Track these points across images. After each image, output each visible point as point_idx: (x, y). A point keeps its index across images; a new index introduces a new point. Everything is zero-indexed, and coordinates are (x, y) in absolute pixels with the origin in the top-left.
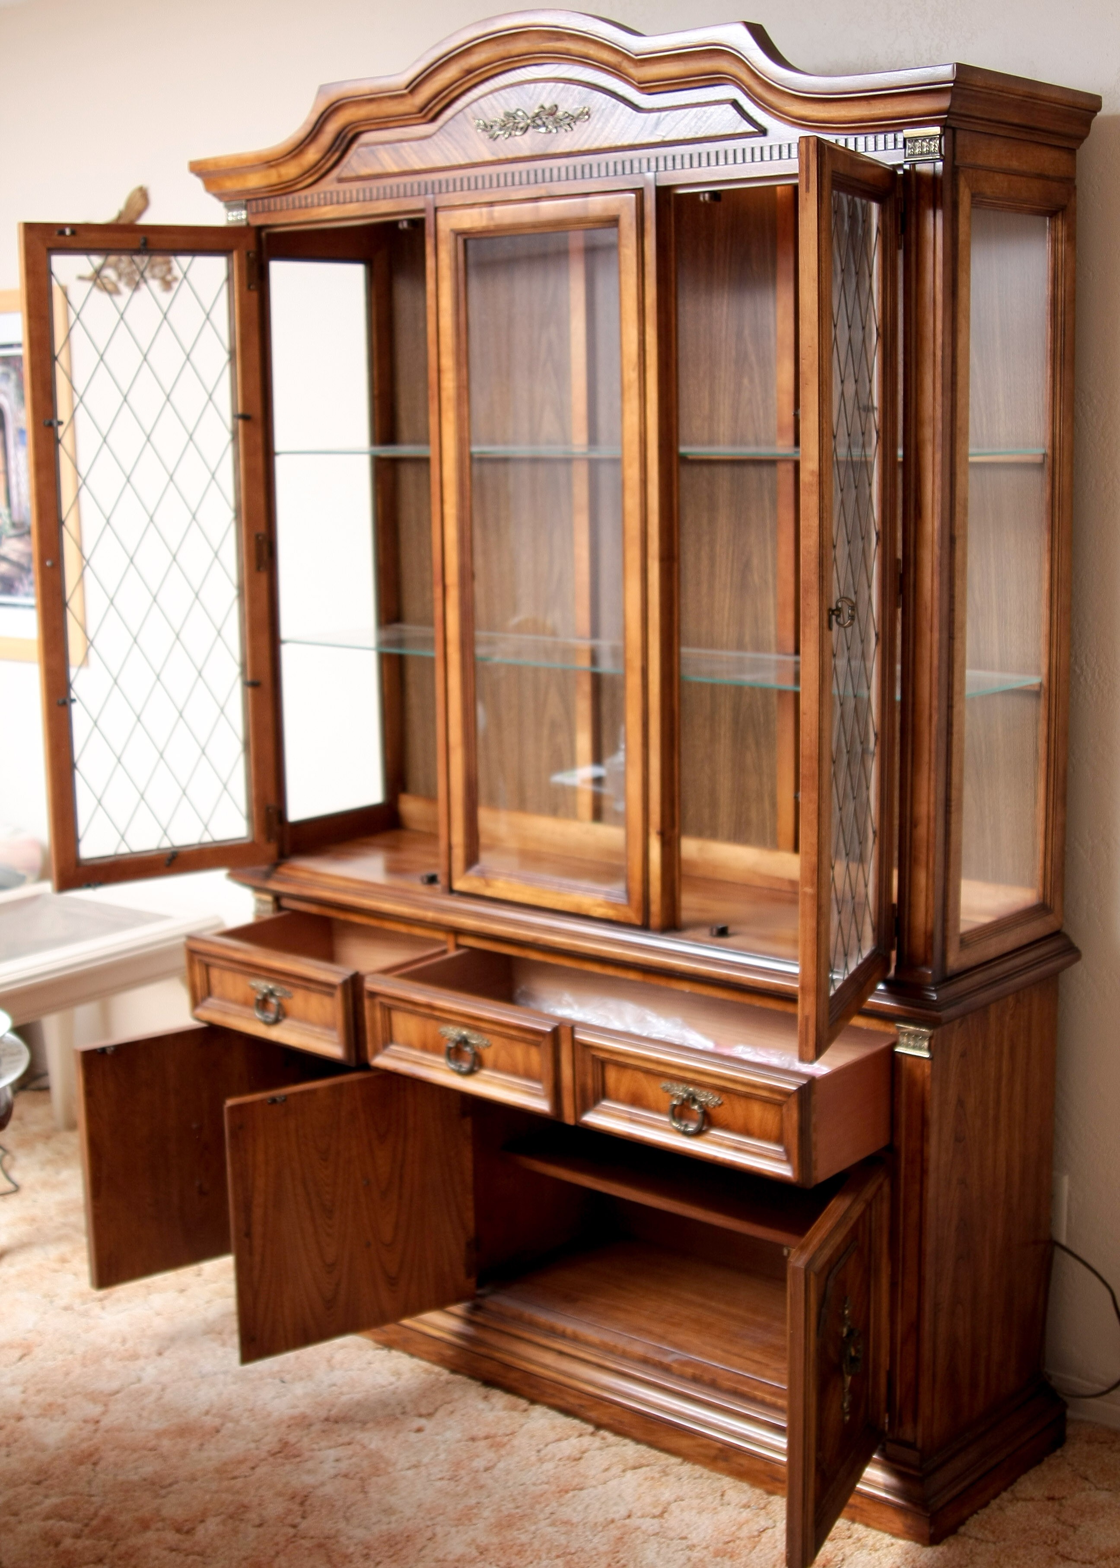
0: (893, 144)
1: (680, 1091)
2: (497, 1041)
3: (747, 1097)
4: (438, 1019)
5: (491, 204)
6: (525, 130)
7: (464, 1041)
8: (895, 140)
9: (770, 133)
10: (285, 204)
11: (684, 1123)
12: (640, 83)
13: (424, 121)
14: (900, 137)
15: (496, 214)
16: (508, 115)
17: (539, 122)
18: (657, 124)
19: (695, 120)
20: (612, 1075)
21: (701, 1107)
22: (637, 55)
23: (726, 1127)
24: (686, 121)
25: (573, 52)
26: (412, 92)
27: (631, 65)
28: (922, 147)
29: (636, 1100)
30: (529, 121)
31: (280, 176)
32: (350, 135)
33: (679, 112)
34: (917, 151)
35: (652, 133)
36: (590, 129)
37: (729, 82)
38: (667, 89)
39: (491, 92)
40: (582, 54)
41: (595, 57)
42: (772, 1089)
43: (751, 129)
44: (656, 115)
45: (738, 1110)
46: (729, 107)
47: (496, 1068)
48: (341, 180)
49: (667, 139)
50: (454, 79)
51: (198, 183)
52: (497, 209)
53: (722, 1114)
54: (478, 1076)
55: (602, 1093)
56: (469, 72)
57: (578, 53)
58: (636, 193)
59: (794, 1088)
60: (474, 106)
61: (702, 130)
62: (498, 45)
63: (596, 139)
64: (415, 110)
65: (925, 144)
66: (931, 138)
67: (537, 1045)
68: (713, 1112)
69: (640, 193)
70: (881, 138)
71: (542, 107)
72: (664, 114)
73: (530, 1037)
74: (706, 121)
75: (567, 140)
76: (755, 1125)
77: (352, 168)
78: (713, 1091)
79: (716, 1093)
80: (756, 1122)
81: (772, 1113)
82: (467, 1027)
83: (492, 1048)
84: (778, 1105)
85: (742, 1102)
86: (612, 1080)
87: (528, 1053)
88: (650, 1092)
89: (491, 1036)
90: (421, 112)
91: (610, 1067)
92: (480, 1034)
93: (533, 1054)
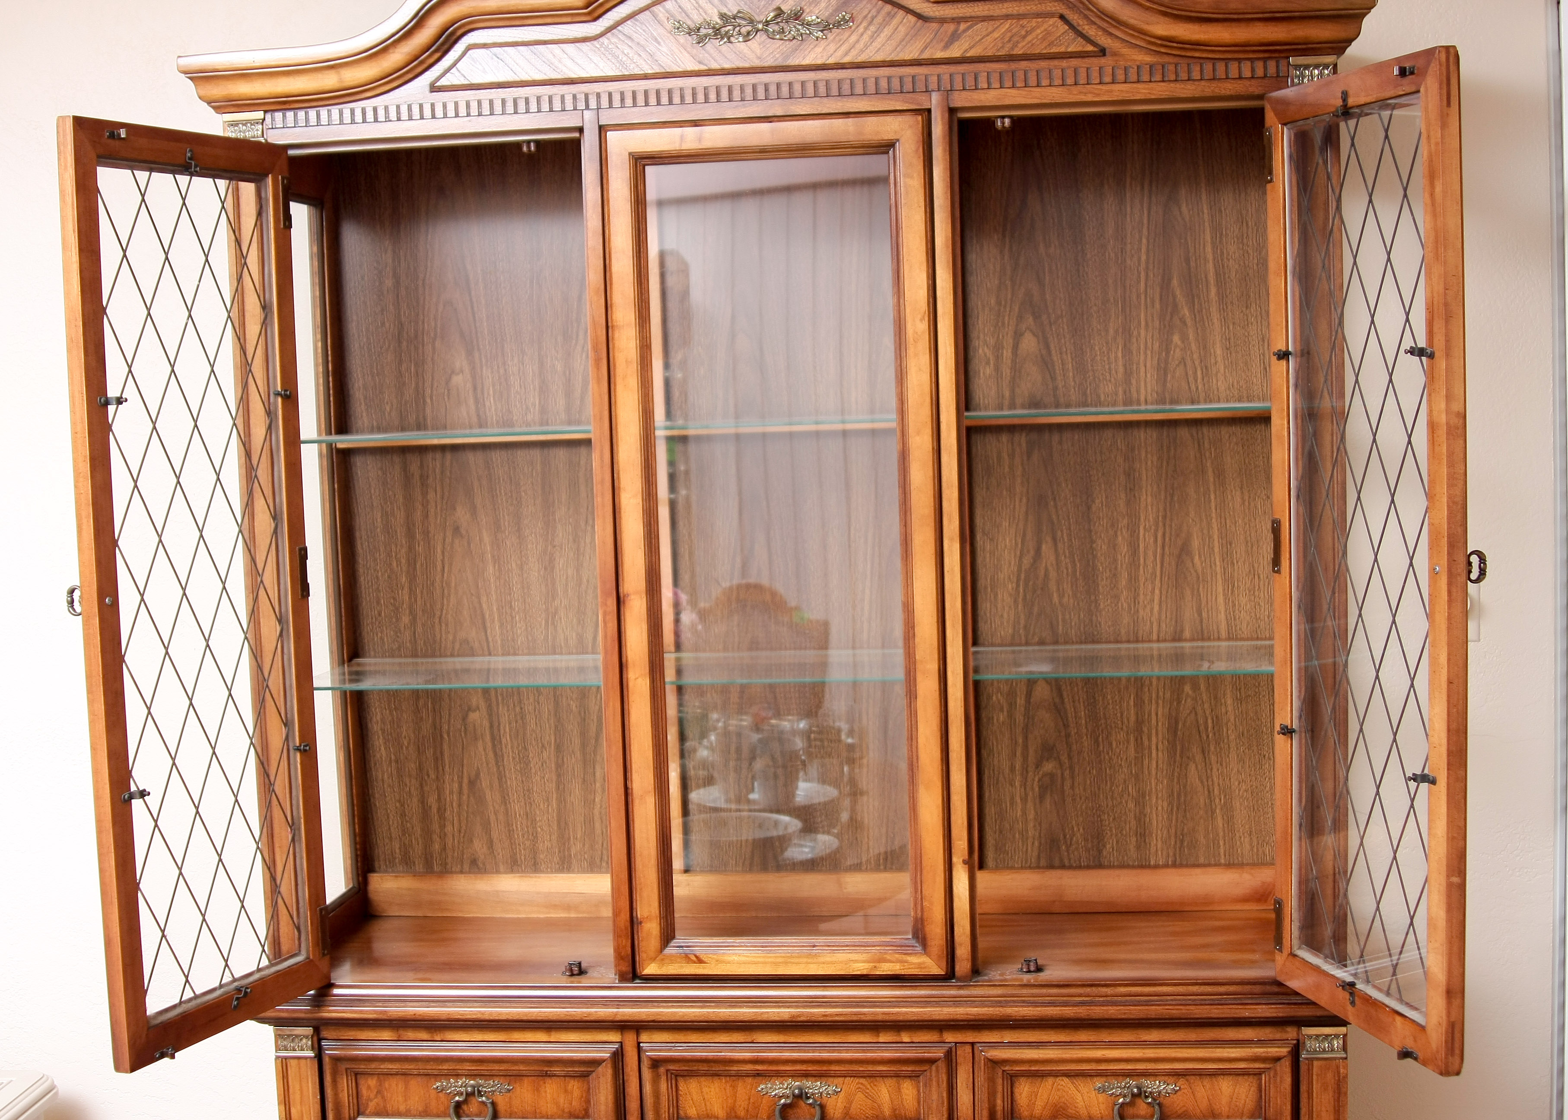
1: (1122, 1088)
2: (850, 1084)
3: (1215, 1074)
4: (758, 1075)
5: (693, 123)
6: (752, 35)
7: (801, 1096)
9: (1111, 53)
13: (589, 18)
15: (702, 136)
16: (723, 16)
17: (776, 27)
18: (951, 37)
19: (1011, 34)
20: (1024, 1089)
21: (1151, 1099)
24: (996, 34)
29: (1059, 1111)
30: (760, 26)
31: (339, 80)
33: (986, 24)
35: (943, 46)
36: (854, 37)
42: (1256, 1059)
43: (1088, 48)
44: (951, 27)
45: (1201, 1092)
46: (1056, 23)
48: (434, 88)
49: (965, 54)
53: (1177, 1102)
59: (1284, 1051)
61: (1017, 46)
63: (862, 50)
67: (914, 1077)
68: (1166, 1102)
71: (779, 9)
72: (964, 25)
73: (905, 1068)
74: (1026, 36)
75: (819, 50)
76: (1222, 1104)
77: (457, 74)
78: (1166, 1078)
79: (1171, 1079)
80: (1224, 1100)
81: (1247, 1085)
82: (806, 1075)
83: (842, 1095)
84: (1258, 1074)
85: (1207, 1082)
86: (1024, 1094)
87: (899, 1090)
88: (1079, 1098)
89: (841, 1080)
90: (587, 7)
91: (1022, 1080)
92: (824, 1080)
93: (908, 1090)
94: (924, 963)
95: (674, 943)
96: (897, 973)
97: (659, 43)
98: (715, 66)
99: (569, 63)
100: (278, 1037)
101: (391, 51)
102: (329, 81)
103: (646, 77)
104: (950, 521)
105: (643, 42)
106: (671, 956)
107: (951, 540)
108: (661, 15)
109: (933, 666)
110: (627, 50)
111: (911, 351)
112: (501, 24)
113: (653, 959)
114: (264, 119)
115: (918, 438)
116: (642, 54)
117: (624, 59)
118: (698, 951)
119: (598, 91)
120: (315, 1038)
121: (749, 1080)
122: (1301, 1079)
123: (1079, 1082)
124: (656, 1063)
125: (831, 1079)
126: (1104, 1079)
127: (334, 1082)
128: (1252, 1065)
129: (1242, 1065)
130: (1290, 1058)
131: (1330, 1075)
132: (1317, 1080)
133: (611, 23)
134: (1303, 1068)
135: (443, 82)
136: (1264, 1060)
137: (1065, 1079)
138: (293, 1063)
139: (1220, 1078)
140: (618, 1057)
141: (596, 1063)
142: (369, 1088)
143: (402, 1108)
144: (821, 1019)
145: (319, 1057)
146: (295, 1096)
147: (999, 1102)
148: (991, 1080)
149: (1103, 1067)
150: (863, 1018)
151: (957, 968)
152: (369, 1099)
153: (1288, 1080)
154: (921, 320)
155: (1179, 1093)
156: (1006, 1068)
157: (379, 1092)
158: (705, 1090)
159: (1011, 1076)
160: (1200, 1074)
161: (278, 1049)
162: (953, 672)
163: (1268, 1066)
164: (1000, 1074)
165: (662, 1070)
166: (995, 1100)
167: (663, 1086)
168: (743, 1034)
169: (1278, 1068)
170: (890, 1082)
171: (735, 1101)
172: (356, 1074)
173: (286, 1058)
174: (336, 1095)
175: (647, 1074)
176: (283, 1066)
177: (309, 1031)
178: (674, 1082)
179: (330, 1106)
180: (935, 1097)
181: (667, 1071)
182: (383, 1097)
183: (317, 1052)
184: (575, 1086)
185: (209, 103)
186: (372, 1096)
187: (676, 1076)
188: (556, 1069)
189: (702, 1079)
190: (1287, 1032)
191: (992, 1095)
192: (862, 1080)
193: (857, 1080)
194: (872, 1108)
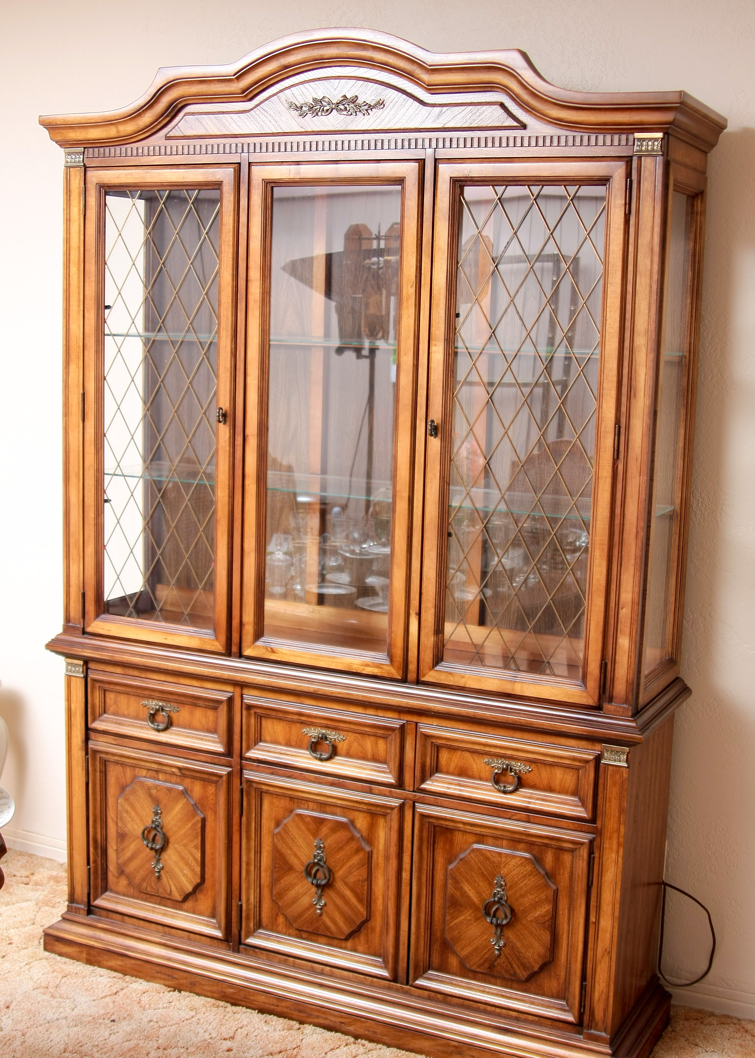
0: (625, 142)
1: (499, 764)
2: (351, 737)
3: (552, 765)
4: (302, 723)
5: (298, 163)
6: (329, 111)
7: (325, 738)
8: (627, 139)
9: (528, 127)
10: (118, 152)
11: (502, 785)
12: (428, 85)
13: (245, 99)
14: (631, 137)
15: (302, 171)
16: (315, 100)
17: (342, 107)
18: (439, 115)
19: (470, 114)
20: (444, 756)
21: (516, 773)
22: (430, 66)
23: (534, 787)
24: (462, 114)
25: (376, 60)
26: (238, 78)
27: (423, 72)
28: (648, 145)
29: (463, 772)
30: (334, 106)
31: (118, 132)
32: (180, 106)
33: (457, 108)
34: (643, 148)
35: (434, 121)
36: (384, 115)
37: (499, 90)
38: (449, 91)
39: (302, 83)
40: (383, 62)
41: (393, 65)
42: (574, 759)
43: (515, 124)
44: (438, 109)
45: (544, 774)
46: (498, 108)
47: (348, 755)
48: (168, 138)
49: (446, 126)
50: (274, 71)
51: (45, 133)
52: (303, 168)
53: (531, 778)
54: (333, 760)
55: (437, 769)
56: (286, 67)
57: (379, 61)
58: (419, 163)
59: (592, 757)
60: (287, 92)
61: (476, 122)
62: (313, 50)
63: (389, 122)
64: (239, 91)
65: (650, 143)
66: (656, 139)
67: (385, 738)
68: (524, 777)
69: (422, 163)
70: (616, 137)
71: (345, 96)
72: (445, 109)
73: (380, 732)
74: (479, 116)
75: (365, 121)
76: (556, 784)
77: (178, 130)
78: (525, 762)
79: (528, 764)
80: (558, 782)
81: (571, 775)
82: (327, 727)
83: (346, 741)
84: (577, 769)
85: (548, 768)
86: (444, 759)
87: (376, 744)
88: (475, 766)
89: (346, 733)
90: (243, 93)
91: (444, 749)
92: (337, 731)
93: (381, 744)
94: (390, 670)
95: (263, 639)
96: (376, 674)
97: (281, 115)
98: (309, 129)
99: (233, 124)
100: (68, 664)
101: (143, 116)
102: (112, 132)
103: (273, 135)
104: (421, 409)
105: (272, 114)
106: (259, 646)
107: (421, 420)
108: (283, 98)
109: (406, 494)
110: (264, 119)
111: (404, 305)
112: (200, 101)
113: (249, 647)
114: (84, 152)
115: (405, 358)
116: (272, 121)
117: (263, 124)
118: (273, 646)
119: (249, 142)
120: (85, 667)
121: (299, 725)
122: (600, 776)
123: (475, 756)
124: (249, 707)
125: (341, 732)
126: (489, 757)
127: (92, 692)
128: (573, 763)
129: (567, 762)
130: (594, 761)
131: (618, 776)
132: (610, 778)
133: (258, 102)
134: (601, 769)
135: (171, 134)
136: (580, 760)
137: (467, 753)
138: (73, 679)
139: (556, 768)
140: (230, 701)
141: (219, 702)
142: (110, 699)
143: (126, 713)
144: (330, 694)
145: (86, 678)
146: (74, 698)
147: (428, 760)
148: (424, 746)
149: (487, 749)
150: (352, 697)
151: (409, 676)
152: (111, 706)
153: (592, 775)
154: (411, 287)
155: (531, 773)
156: (434, 741)
157: (115, 702)
158: (276, 727)
159: (438, 747)
160: (544, 763)
161: (67, 671)
162: (417, 500)
163: (582, 765)
164: (430, 743)
165: (252, 711)
166: (425, 759)
167: (253, 721)
168: (296, 697)
169: (587, 766)
170: (372, 738)
171: (290, 736)
172: (105, 691)
173: (70, 676)
174: (93, 700)
175: (244, 713)
176: (69, 678)
177: (81, 663)
178: (259, 720)
179: (89, 706)
180: (393, 751)
181: (255, 713)
182: (117, 705)
183: (85, 674)
184: (210, 713)
185: (56, 142)
186: (112, 704)
187: (261, 717)
188: (201, 703)
189: (274, 720)
190: (595, 746)
191: (424, 755)
192: (357, 735)
193: (355, 735)
194: (362, 752)
